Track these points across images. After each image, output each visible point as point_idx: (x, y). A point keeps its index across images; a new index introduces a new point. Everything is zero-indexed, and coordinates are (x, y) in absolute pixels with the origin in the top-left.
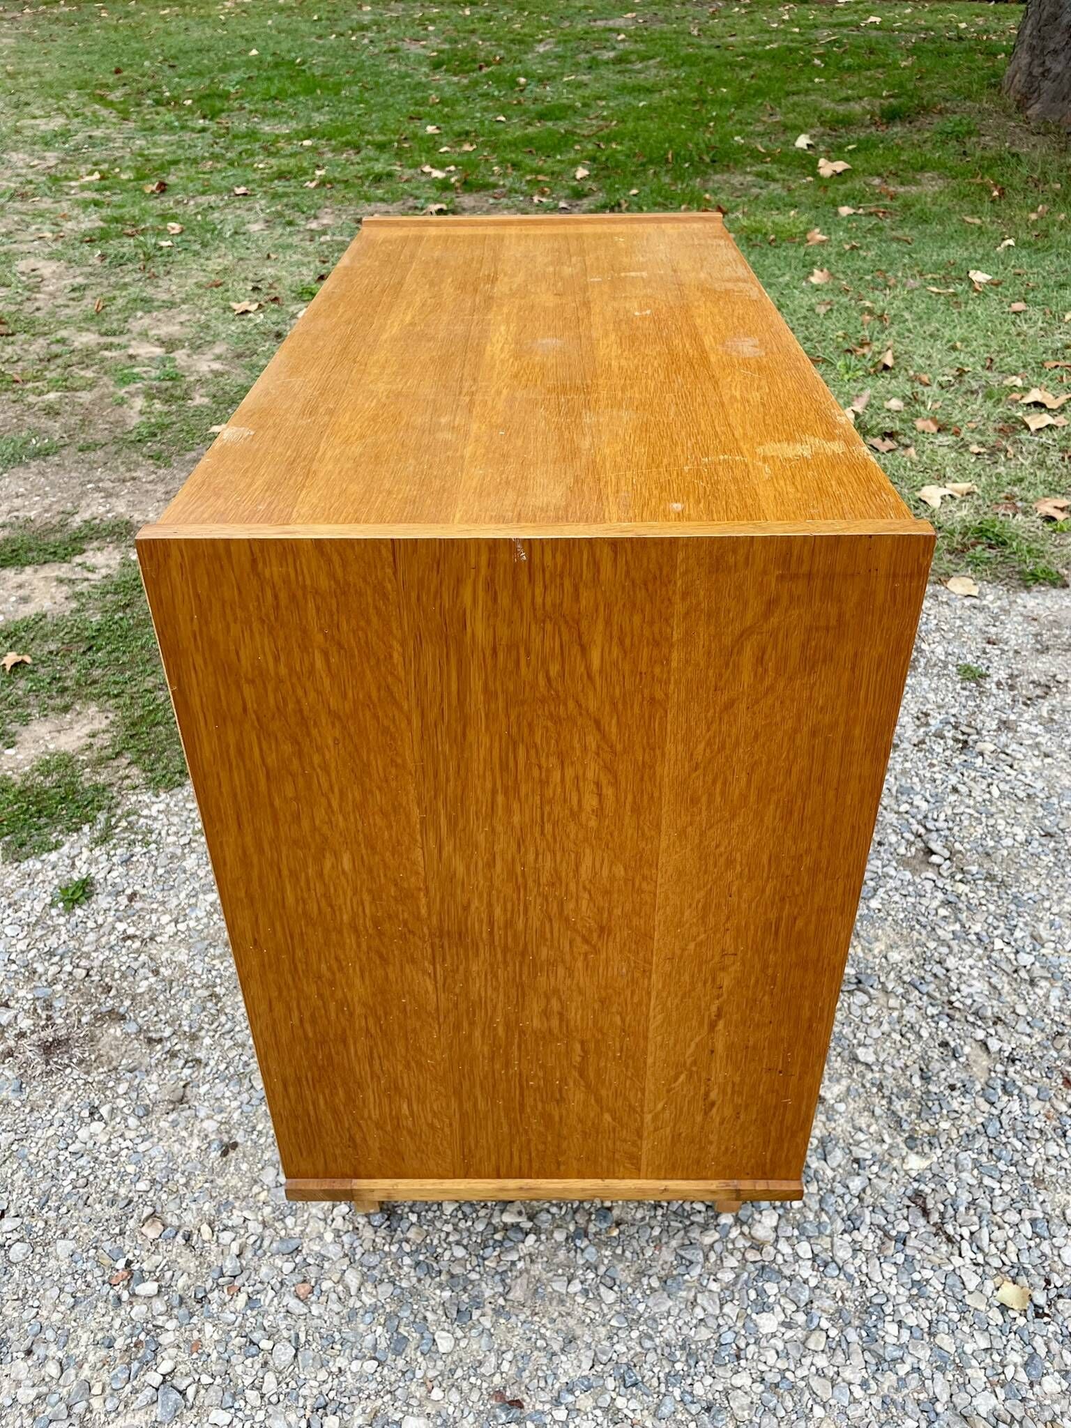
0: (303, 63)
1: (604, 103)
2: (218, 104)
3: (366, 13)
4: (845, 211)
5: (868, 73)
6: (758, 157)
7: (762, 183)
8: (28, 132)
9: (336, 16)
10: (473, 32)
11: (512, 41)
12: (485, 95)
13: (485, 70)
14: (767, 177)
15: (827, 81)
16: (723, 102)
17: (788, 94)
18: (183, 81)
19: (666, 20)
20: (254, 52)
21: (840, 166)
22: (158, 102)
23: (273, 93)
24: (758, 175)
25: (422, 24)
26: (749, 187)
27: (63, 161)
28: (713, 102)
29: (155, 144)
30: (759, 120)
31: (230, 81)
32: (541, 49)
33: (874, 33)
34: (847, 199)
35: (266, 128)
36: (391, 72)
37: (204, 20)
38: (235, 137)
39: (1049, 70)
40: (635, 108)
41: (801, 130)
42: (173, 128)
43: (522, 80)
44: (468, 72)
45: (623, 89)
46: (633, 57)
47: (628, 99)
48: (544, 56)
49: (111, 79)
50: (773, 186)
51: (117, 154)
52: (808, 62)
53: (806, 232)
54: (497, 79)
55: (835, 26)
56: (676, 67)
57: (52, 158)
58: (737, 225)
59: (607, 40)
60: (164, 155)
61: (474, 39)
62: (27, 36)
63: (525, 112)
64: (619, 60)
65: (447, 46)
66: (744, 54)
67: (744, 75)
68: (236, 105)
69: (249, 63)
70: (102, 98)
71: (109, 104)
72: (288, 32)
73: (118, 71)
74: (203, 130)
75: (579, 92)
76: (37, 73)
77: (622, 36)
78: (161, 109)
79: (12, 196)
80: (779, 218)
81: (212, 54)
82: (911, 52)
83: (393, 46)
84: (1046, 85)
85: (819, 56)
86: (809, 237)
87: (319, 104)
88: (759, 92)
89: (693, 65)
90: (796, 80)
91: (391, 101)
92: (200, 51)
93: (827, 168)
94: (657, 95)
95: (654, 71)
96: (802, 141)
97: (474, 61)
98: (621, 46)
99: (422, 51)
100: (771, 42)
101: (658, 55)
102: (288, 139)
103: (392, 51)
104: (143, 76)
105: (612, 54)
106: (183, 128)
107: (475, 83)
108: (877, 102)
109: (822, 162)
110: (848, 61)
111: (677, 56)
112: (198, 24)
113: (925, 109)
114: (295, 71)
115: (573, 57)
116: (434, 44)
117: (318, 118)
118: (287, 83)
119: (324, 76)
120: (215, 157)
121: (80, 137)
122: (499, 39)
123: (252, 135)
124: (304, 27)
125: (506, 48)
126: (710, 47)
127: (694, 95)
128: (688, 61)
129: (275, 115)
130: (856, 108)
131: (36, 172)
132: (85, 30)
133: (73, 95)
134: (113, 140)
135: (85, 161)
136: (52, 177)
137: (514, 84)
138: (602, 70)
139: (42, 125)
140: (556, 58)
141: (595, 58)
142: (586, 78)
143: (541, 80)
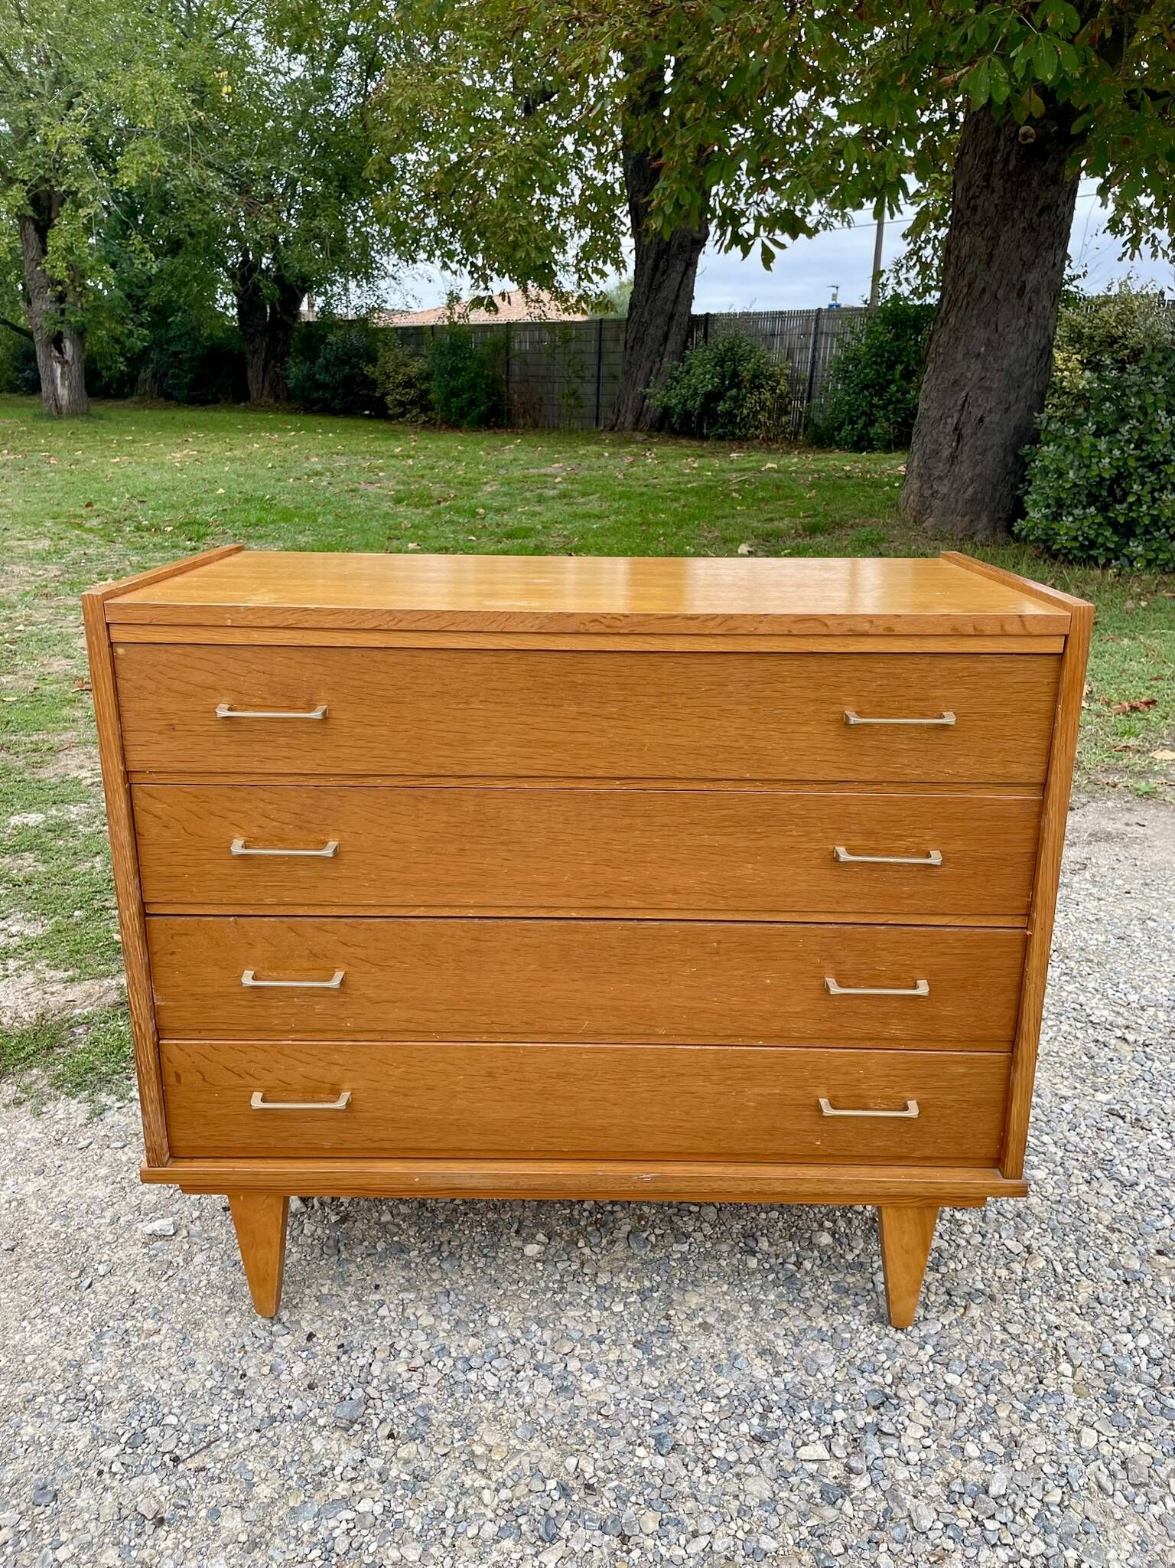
0: (272, 499)
1: (561, 526)
3: (316, 463)
5: (780, 502)
8: (18, 551)
9: (287, 465)
10: (422, 476)
11: (460, 483)
12: (452, 522)
13: (442, 505)
15: (748, 508)
16: (665, 524)
17: (718, 518)
18: (158, 513)
19: (590, 468)
20: (221, 491)
22: (138, 529)
23: (253, 520)
25: (371, 469)
27: (67, 572)
28: (657, 524)
29: (151, 559)
30: (701, 536)
31: (206, 513)
32: (488, 489)
33: (776, 475)
36: (358, 505)
37: (159, 466)
39: (937, 492)
40: (590, 529)
41: (742, 541)
42: (163, 548)
43: (481, 511)
44: (428, 506)
45: (575, 516)
46: (575, 494)
47: (581, 522)
48: (494, 495)
49: (83, 512)
51: (117, 567)
52: (727, 495)
54: (459, 511)
55: (740, 470)
56: (615, 500)
57: (54, 570)
59: (545, 482)
61: (425, 482)
63: (493, 533)
64: (563, 495)
65: (401, 487)
66: (670, 491)
67: (676, 505)
68: (219, 530)
69: (220, 498)
70: (80, 526)
71: (91, 530)
72: (247, 477)
73: (88, 505)
74: (195, 549)
75: (536, 518)
77: (559, 479)
78: (145, 534)
79: (36, 596)
81: (179, 493)
82: (811, 487)
83: (352, 487)
84: (936, 503)
85: (735, 491)
87: (302, 528)
88: (693, 517)
89: (629, 498)
90: (722, 508)
91: (366, 526)
92: (166, 490)
94: (606, 520)
95: (596, 504)
96: (745, 549)
97: (431, 498)
98: (561, 486)
99: (380, 491)
100: (690, 482)
101: (597, 492)
103: (352, 491)
104: (115, 509)
105: (555, 492)
106: (174, 547)
107: (438, 514)
108: (798, 521)
110: (760, 494)
111: (614, 493)
112: (154, 470)
113: (839, 525)
114: (269, 505)
115: (520, 494)
116: (390, 487)
118: (263, 514)
119: (296, 508)
121: (73, 554)
122: (447, 482)
124: (262, 472)
125: (456, 489)
126: (640, 486)
127: (638, 520)
128: (623, 496)
129: (260, 537)
130: (782, 525)
131: (45, 580)
132: (38, 473)
133: (49, 523)
134: (109, 557)
135: (89, 572)
136: (63, 583)
137: (474, 514)
138: (550, 503)
139: (31, 546)
140: (505, 495)
141: (540, 495)
142: (538, 509)
143: (498, 511)
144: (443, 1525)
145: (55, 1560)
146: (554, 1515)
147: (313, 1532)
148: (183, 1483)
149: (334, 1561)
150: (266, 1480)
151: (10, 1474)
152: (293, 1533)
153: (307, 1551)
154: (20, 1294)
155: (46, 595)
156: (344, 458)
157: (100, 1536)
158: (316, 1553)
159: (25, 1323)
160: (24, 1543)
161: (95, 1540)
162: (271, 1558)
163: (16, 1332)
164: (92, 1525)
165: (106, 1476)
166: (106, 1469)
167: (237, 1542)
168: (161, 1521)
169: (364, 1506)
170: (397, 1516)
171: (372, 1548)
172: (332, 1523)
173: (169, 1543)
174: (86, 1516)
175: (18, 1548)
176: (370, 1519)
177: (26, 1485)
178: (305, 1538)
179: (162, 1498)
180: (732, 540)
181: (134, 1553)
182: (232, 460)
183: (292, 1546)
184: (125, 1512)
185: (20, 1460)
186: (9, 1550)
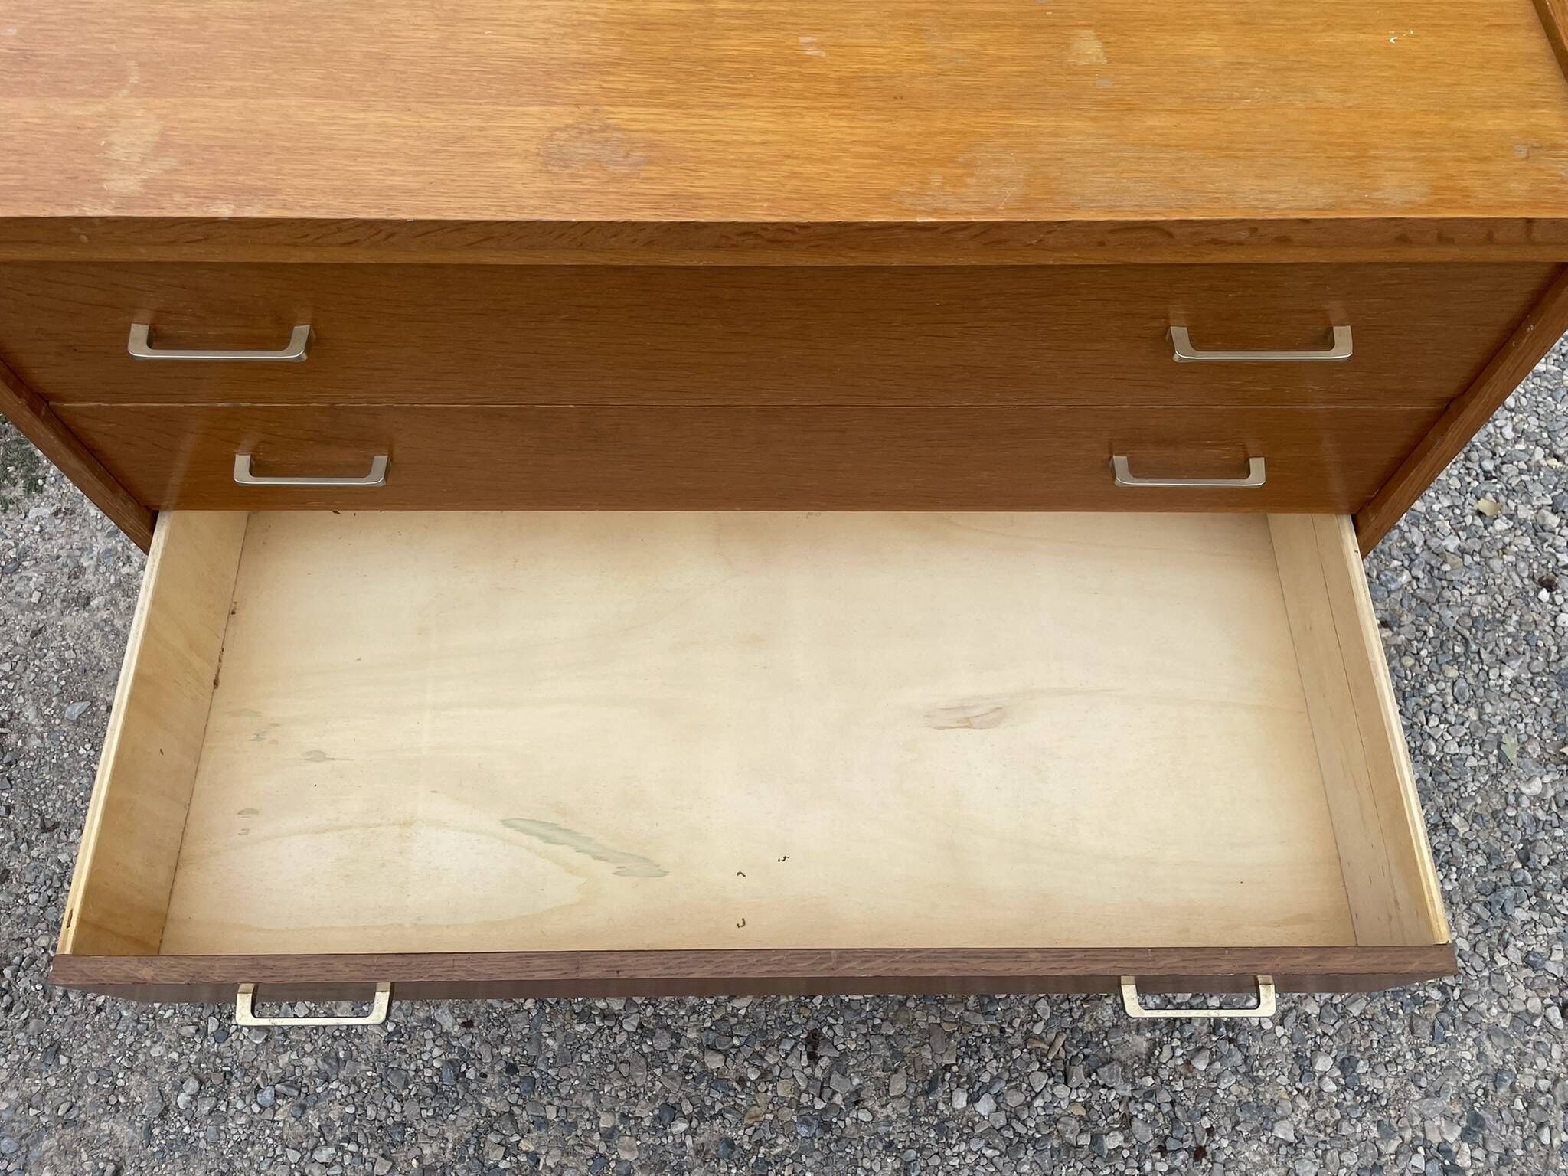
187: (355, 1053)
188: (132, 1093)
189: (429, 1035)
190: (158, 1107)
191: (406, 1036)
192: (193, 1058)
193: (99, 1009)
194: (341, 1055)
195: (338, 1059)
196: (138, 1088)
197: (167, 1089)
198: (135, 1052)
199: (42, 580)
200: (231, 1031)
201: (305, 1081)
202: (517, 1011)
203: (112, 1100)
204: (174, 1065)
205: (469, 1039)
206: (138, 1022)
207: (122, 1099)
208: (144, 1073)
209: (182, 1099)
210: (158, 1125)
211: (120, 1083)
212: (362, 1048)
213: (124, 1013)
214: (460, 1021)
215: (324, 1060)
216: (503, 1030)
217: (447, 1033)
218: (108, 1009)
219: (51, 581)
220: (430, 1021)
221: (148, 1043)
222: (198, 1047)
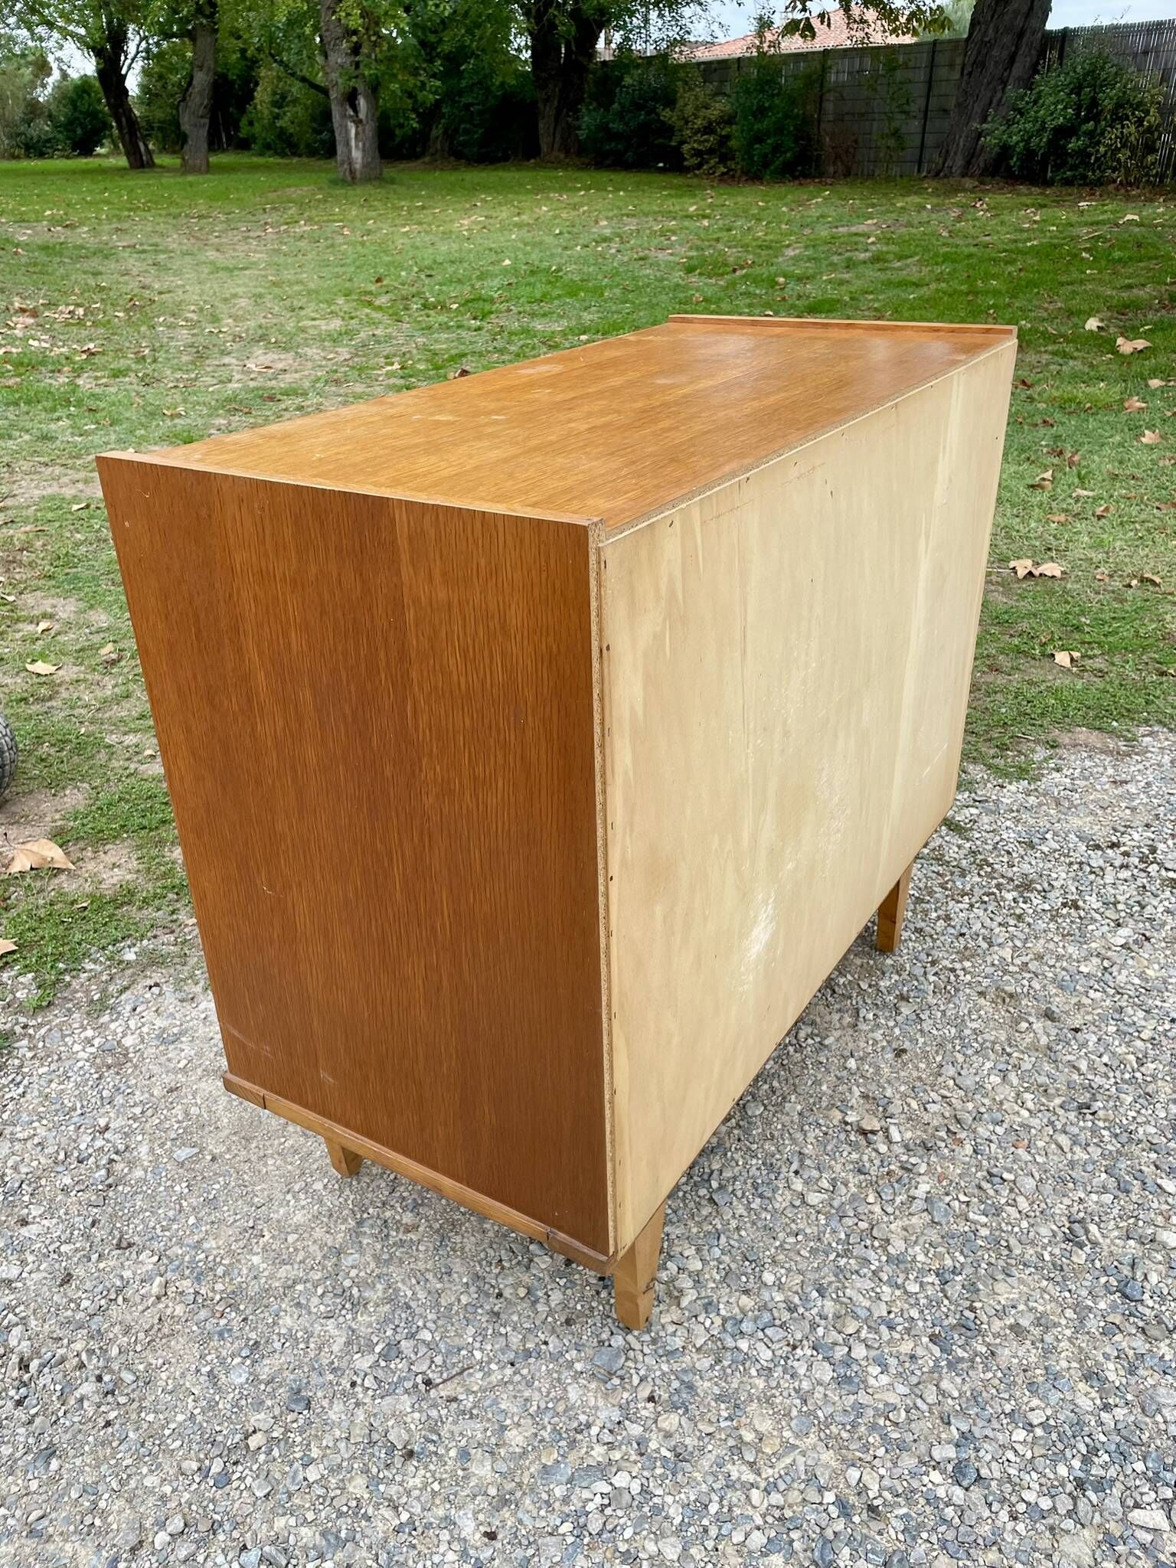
0: (559, 270)
1: (871, 297)
2: (487, 307)
3: (605, 227)
4: (1155, 383)
5: (1141, 265)
6: (1052, 339)
7: (1061, 361)
8: (312, 332)
9: (575, 230)
10: (718, 240)
11: (760, 247)
12: (747, 294)
13: (738, 273)
14: (1065, 355)
15: (1100, 272)
16: (996, 293)
17: (1062, 284)
18: (444, 288)
19: (910, 224)
20: (507, 262)
21: (1140, 344)
22: (425, 306)
23: (538, 295)
24: (1054, 353)
25: (663, 233)
26: (1047, 365)
27: (357, 355)
28: (987, 292)
29: (436, 341)
30: (1039, 307)
31: (491, 287)
32: (790, 253)
33: (1137, 230)
34: (1154, 373)
35: (538, 325)
36: (647, 276)
37: (447, 235)
38: (511, 334)
40: (906, 301)
41: (1090, 314)
42: (448, 328)
43: (782, 280)
44: (722, 275)
45: (889, 284)
46: (891, 257)
48: (796, 259)
49: (373, 288)
50: (1071, 363)
51: (404, 349)
52: (1075, 256)
53: (1122, 401)
54: (757, 281)
55: (1092, 224)
56: (937, 264)
57: (344, 353)
58: (1045, 395)
59: (856, 243)
60: (447, 350)
61: (720, 246)
62: (277, 251)
63: (793, 306)
64: (877, 259)
65: (694, 253)
66: (1005, 251)
67: (1010, 268)
68: (503, 307)
69: (505, 271)
70: (370, 304)
71: (380, 308)
72: (534, 245)
73: (379, 280)
74: (479, 329)
75: (844, 288)
76: (299, 282)
77: (872, 239)
78: (431, 312)
79: (326, 382)
80: (1088, 390)
81: (466, 265)
83: (641, 254)
85: (1085, 250)
86: (1126, 405)
87: (587, 304)
88: (1031, 284)
89: (954, 261)
90: (1067, 272)
91: (654, 301)
92: (453, 262)
93: (1126, 346)
94: (925, 289)
95: (915, 269)
96: (1092, 324)
97: (726, 265)
98: (874, 248)
99: (671, 258)
100: (1030, 240)
101: (916, 254)
102: (564, 334)
103: (641, 259)
104: (403, 284)
105: (867, 255)
106: (459, 327)
107: (732, 285)
108: (1163, 288)
109: (1120, 341)
110: (1117, 254)
111: (936, 255)
112: (442, 239)
114: (554, 277)
115: (826, 259)
116: (681, 252)
117: (587, 317)
118: (549, 288)
119: (582, 281)
120: (501, 351)
121: (362, 335)
122: (746, 246)
123: (526, 331)
124: (549, 240)
125: (755, 254)
126: (968, 245)
127: (964, 288)
128: (947, 258)
129: (544, 315)
130: (1141, 294)
131: (336, 364)
132: (332, 246)
133: (341, 301)
134: (395, 338)
135: (376, 355)
136: (353, 368)
137: (773, 283)
138: (861, 269)
139: (323, 326)
140: (810, 259)
141: (850, 259)
142: (847, 276)
143: (800, 279)
144: (705, 1522)
145: (305, 1479)
146: (832, 1537)
147: (566, 1500)
148: (434, 1413)
149: (586, 1540)
150: (518, 1425)
151: (266, 1369)
152: (545, 1496)
153: (558, 1522)
154: (285, 1162)
155: (336, 381)
156: (635, 221)
157: (349, 1459)
158: (567, 1527)
159: (289, 1197)
160: (276, 1453)
161: (345, 1464)
162: (520, 1522)
163: (281, 1205)
164: (342, 1445)
165: (358, 1389)
166: (359, 1381)
167: (486, 1494)
168: (411, 1454)
169: (621, 1480)
170: (655, 1500)
171: (628, 1533)
172: (586, 1494)
173: (418, 1481)
174: (337, 1433)
175: (270, 1457)
176: (627, 1498)
177: (281, 1386)
178: (557, 1505)
179: (413, 1427)
180: (1079, 313)
181: (382, 1488)
182: (519, 226)
183: (542, 1513)
184: (375, 1437)
185: (277, 1356)
186: (262, 1458)
187: (358, 1536)
188: (110, 1519)
189: (445, 1536)
190: (133, 1539)
191: (420, 1530)
192: (186, 1496)
193: (108, 1424)
194: (343, 1535)
195: (337, 1538)
196: (119, 1516)
197: (148, 1524)
198: (129, 1476)
199: (192, 1053)
200: (235, 1477)
201: (297, 1552)
202: (551, 1534)
203: (88, 1520)
204: (164, 1499)
205: (487, 1553)
206: (143, 1445)
207: (98, 1522)
208: (129, 1501)
209: (162, 1538)
210: (126, 1560)
211: (102, 1504)
212: (369, 1532)
213: (131, 1435)
214: (482, 1529)
215: (323, 1534)
216: (530, 1552)
217: (465, 1540)
218: (117, 1426)
219: (200, 1054)
220: (448, 1522)
221: (145, 1470)
222: (195, 1486)
